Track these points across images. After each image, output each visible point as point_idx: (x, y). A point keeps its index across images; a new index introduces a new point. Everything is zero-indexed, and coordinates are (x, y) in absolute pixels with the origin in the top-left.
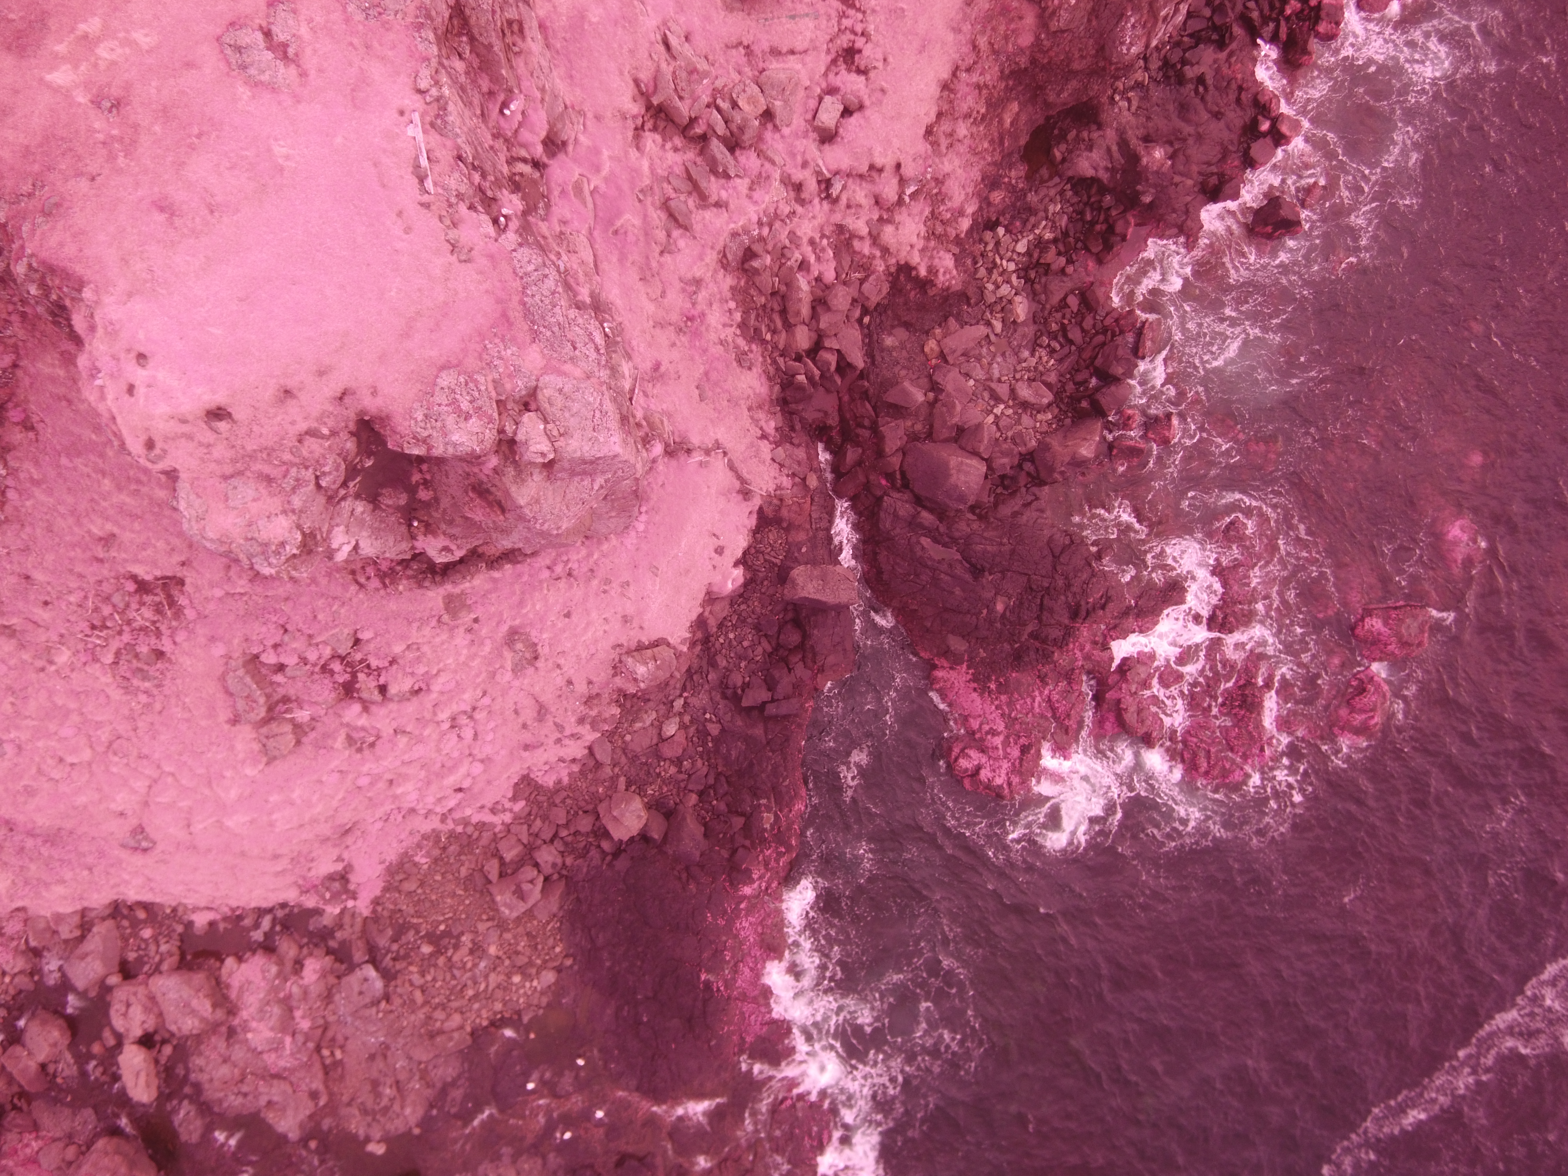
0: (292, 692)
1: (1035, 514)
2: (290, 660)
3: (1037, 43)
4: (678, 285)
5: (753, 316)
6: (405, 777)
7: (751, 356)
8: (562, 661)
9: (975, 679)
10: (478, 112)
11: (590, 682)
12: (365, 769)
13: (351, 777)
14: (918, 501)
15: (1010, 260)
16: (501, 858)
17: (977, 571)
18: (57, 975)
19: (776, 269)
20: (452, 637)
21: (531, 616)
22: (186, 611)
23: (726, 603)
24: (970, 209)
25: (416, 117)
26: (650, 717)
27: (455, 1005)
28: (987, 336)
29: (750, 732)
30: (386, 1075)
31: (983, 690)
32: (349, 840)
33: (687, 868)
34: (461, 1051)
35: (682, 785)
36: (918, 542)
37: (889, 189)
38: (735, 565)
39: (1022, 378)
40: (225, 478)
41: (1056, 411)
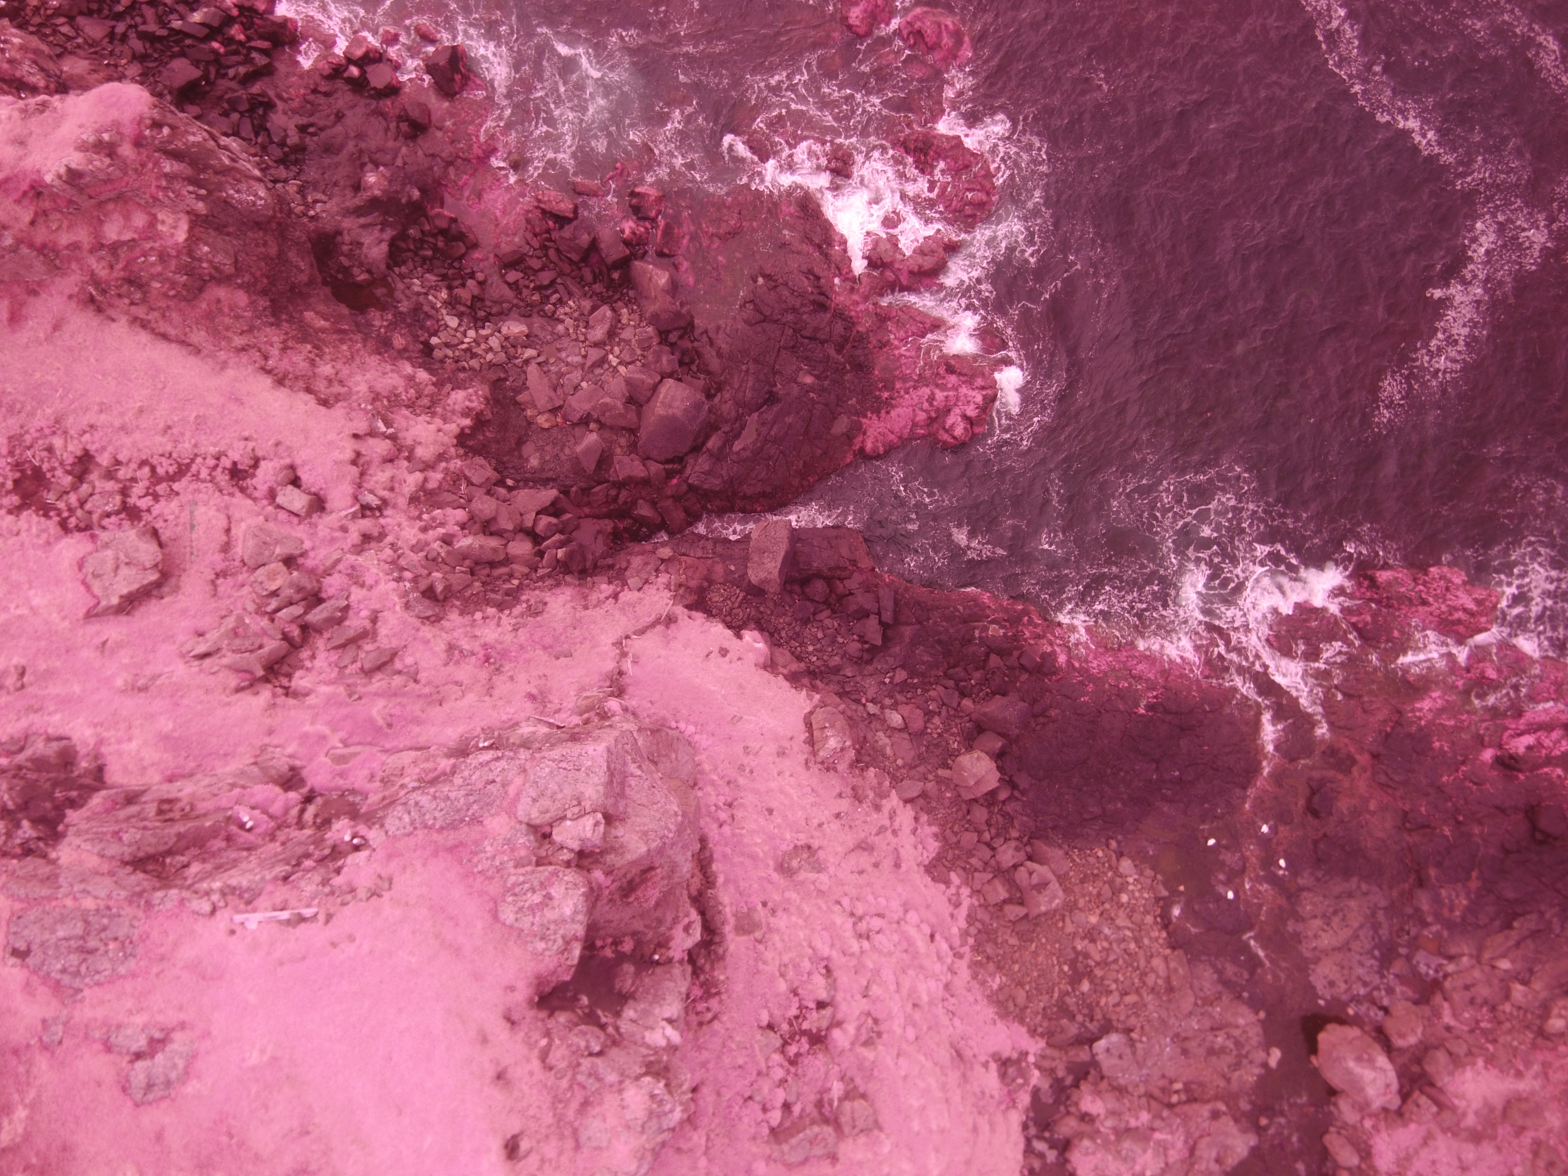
0: (812, 1098)
1: (721, 335)
2: (780, 1096)
3: (247, 287)
4: (451, 668)
5: (493, 596)
6: (913, 990)
7: (532, 601)
8: (816, 822)
9: (877, 412)
10: (245, 854)
11: (840, 795)
12: (898, 1031)
13: (904, 1046)
14: (696, 449)
15: (465, 335)
16: (1005, 902)
17: (771, 398)
19: (448, 568)
20: (778, 930)
21: (767, 848)
23: (777, 650)
24: (408, 369)
25: (238, 918)
26: (882, 738)
27: (1142, 963)
28: (539, 364)
29: (907, 640)
30: (1204, 1040)
31: (889, 405)
32: (968, 1053)
33: (1035, 716)
34: (1189, 962)
35: (952, 712)
36: (738, 453)
37: (378, 447)
38: (739, 638)
39: (584, 335)
40: (577, 1148)
41: (620, 303)
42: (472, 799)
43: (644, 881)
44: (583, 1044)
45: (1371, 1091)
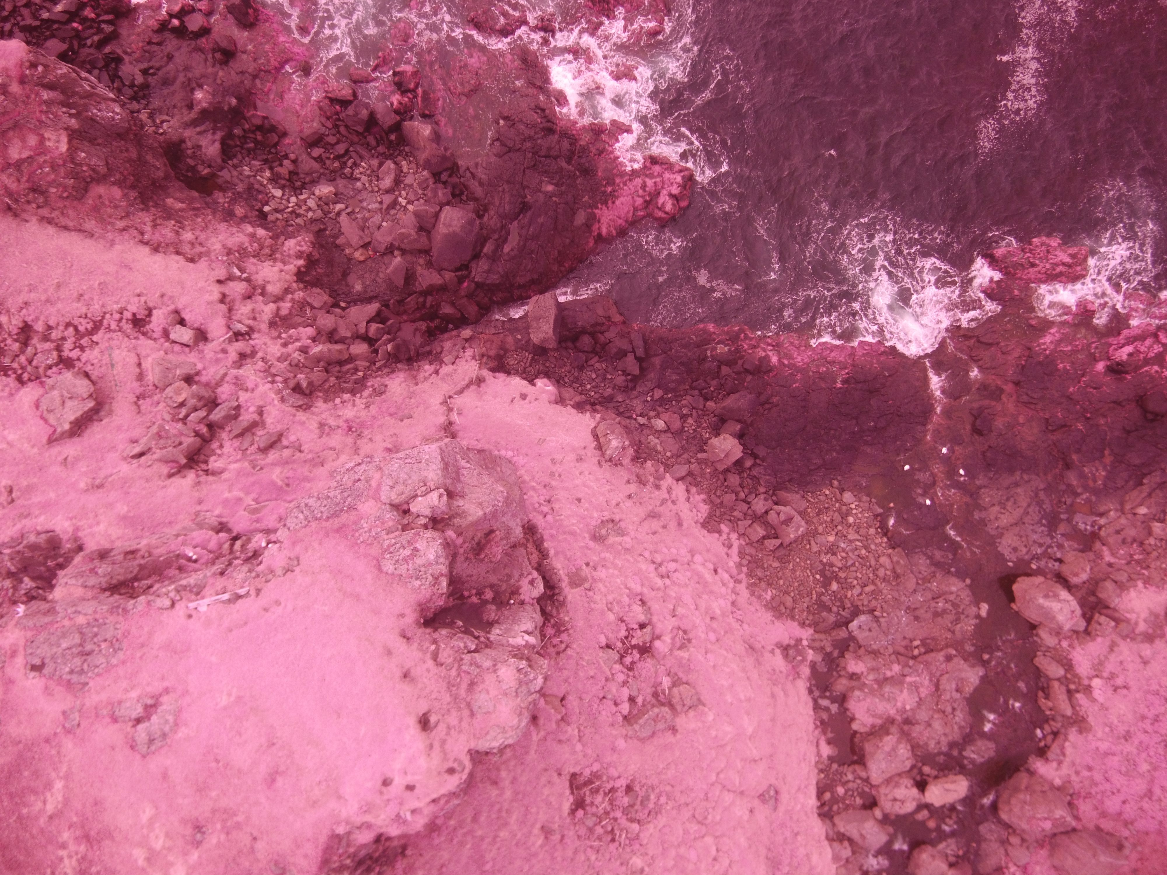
0: (650, 691)
1: (480, 169)
2: (625, 693)
3: (118, 183)
4: (325, 439)
5: (345, 385)
6: (708, 608)
7: (376, 386)
8: (614, 502)
9: (605, 203)
11: (628, 482)
12: (703, 636)
13: (709, 646)
14: (476, 256)
15: (288, 201)
16: (764, 538)
17: (525, 207)
18: (880, 858)
19: (308, 370)
20: (600, 580)
21: (581, 526)
22: (595, 770)
23: (564, 390)
24: (250, 229)
25: (192, 605)
26: (653, 440)
27: (873, 563)
28: (348, 214)
29: (658, 367)
30: (929, 607)
31: (613, 196)
32: (758, 646)
33: (762, 404)
34: (907, 555)
35: (700, 413)
36: (508, 254)
37: (238, 288)
38: (534, 385)
39: (377, 186)
40: (472, 715)
41: (400, 158)
42: (346, 494)
43: (488, 542)
44: (462, 645)
45: (1060, 618)
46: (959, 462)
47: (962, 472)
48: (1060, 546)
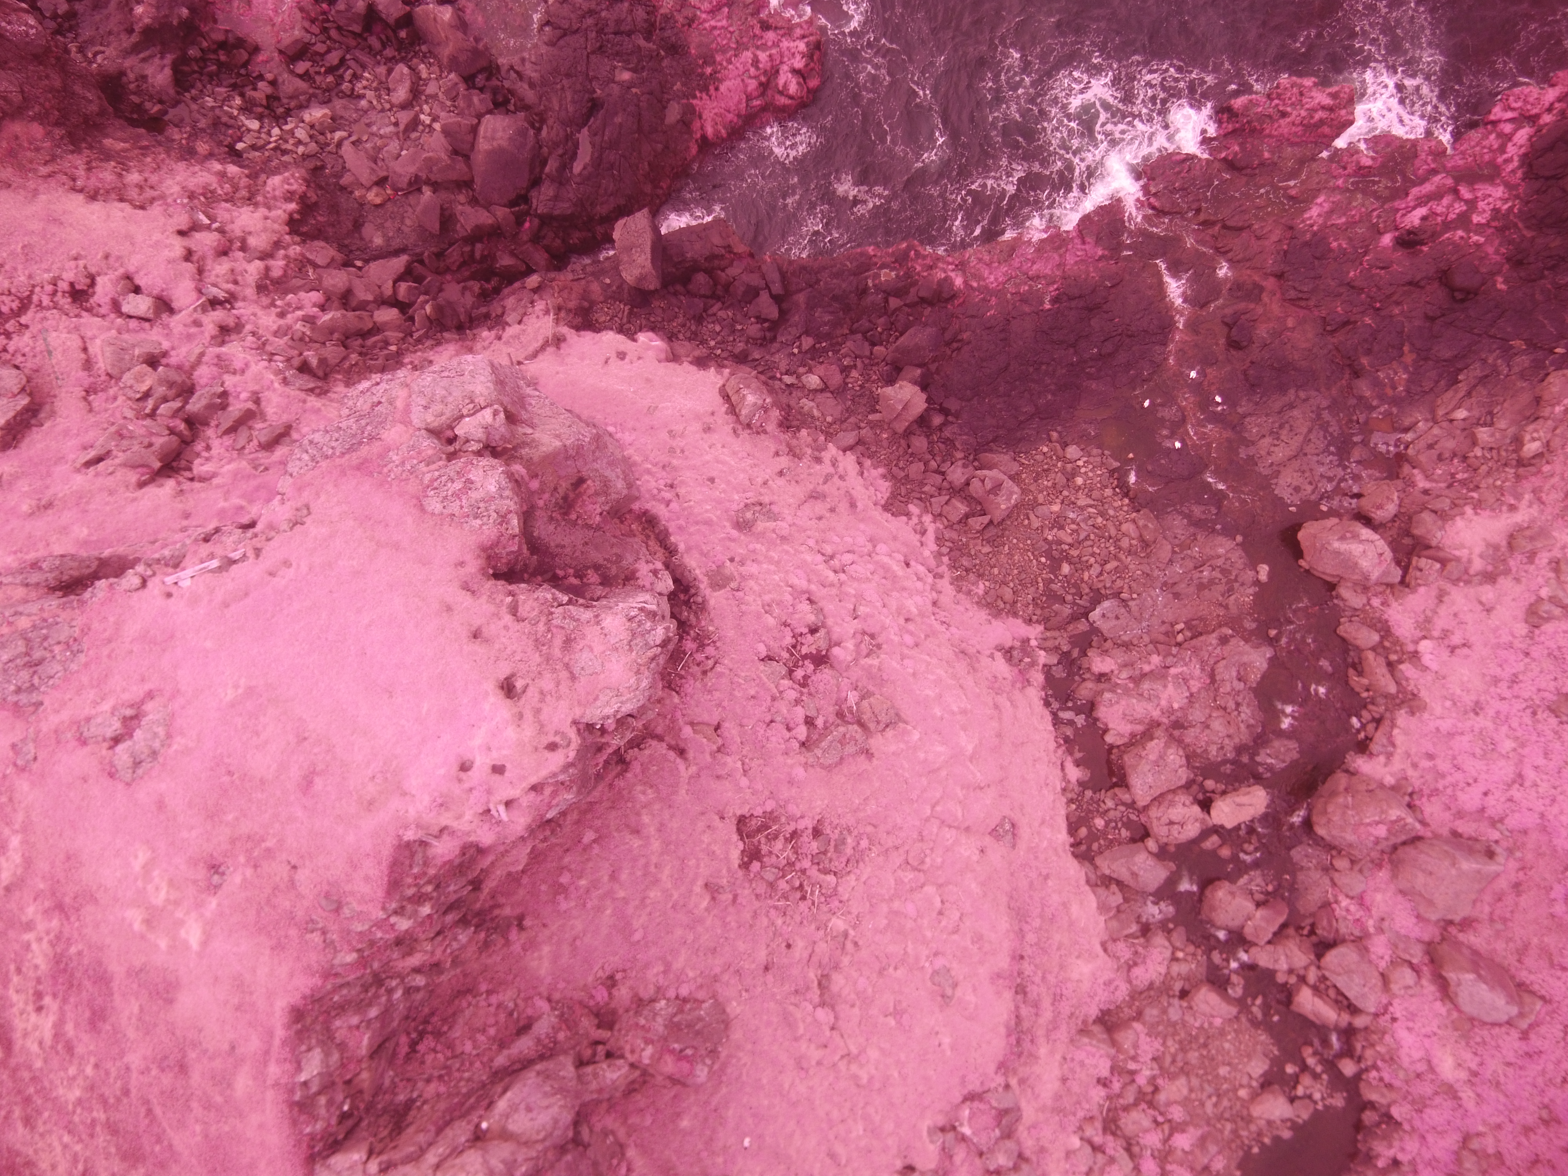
0: (832, 709)
1: (528, 65)
2: (800, 713)
5: (373, 363)
8: (760, 480)
9: (705, 89)
11: (777, 454)
12: (896, 640)
13: (906, 651)
14: (536, 182)
15: (269, 134)
16: (967, 515)
17: (594, 106)
19: (318, 345)
20: (751, 577)
21: (718, 512)
22: (769, 809)
23: (676, 345)
25: (169, 580)
26: (807, 404)
27: (1113, 532)
28: (353, 143)
29: (803, 306)
30: (1191, 579)
31: (715, 80)
32: (972, 650)
33: (949, 345)
34: (1157, 517)
35: (867, 361)
36: (580, 174)
37: (205, 241)
38: (635, 340)
39: (389, 102)
40: (573, 678)
41: (415, 60)
42: (363, 423)
43: (580, 495)
44: (549, 596)
45: (1364, 564)
46: (1213, 388)
47: (1218, 399)
48: (1356, 478)
